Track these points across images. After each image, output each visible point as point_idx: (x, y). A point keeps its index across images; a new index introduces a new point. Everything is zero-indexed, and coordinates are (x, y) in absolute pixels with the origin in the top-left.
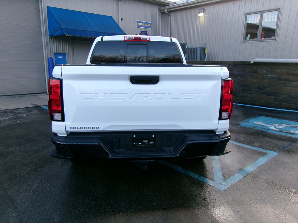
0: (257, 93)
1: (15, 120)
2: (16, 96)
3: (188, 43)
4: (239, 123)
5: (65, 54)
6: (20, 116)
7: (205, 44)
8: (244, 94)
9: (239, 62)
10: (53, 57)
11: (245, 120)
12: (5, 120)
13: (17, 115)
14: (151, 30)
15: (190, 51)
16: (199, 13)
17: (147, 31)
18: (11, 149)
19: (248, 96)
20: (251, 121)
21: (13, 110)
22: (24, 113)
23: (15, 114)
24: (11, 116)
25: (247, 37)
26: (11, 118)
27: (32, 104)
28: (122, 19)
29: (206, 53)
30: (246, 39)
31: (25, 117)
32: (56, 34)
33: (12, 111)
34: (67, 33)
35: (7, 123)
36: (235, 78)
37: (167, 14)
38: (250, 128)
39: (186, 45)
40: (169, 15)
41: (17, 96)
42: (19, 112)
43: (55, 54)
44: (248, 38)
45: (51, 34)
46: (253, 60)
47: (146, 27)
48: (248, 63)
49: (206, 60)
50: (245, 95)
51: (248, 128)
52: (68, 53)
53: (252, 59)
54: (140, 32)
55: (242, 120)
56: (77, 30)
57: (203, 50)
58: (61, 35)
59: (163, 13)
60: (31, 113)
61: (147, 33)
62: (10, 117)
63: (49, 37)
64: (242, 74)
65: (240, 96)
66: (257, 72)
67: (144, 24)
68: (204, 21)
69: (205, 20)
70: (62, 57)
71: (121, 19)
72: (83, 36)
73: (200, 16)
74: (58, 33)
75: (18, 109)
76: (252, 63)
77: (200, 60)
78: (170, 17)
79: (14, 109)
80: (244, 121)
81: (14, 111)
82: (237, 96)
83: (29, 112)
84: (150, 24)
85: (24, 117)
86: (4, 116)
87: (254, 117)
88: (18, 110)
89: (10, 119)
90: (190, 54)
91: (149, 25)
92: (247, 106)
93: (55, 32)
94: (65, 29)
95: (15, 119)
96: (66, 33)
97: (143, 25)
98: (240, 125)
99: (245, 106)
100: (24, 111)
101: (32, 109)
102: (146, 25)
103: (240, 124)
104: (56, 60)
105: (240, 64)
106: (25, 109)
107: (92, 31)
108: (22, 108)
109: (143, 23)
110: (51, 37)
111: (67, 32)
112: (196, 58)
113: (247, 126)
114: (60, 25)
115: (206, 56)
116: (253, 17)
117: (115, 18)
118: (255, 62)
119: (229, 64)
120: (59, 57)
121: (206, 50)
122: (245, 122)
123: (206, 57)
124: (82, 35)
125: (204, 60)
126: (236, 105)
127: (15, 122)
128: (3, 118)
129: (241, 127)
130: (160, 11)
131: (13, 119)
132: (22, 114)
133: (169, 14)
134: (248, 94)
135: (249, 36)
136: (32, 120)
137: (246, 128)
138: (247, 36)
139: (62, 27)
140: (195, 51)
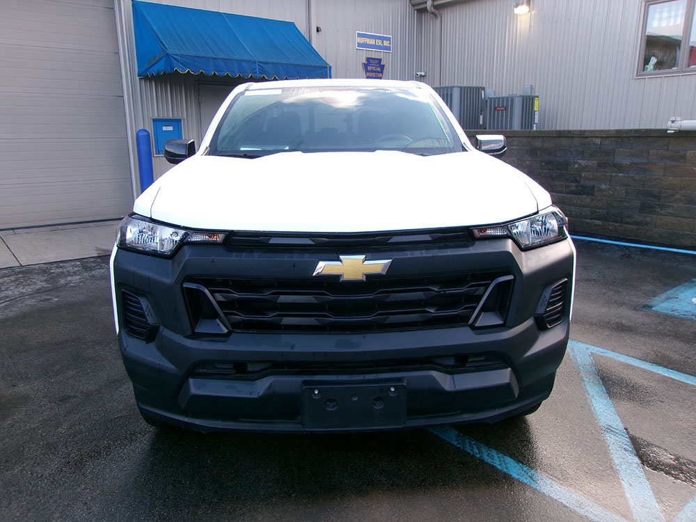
0: (685, 215)
1: (48, 295)
2: (60, 227)
3: (486, 84)
4: (649, 304)
5: (179, 121)
6: (62, 281)
7: (532, 86)
8: (645, 217)
9: (632, 130)
10: (150, 128)
11: (663, 293)
12: (22, 295)
13: (56, 279)
14: (391, 54)
15: (494, 105)
16: (517, 6)
17: (381, 57)
18: (22, 388)
19: (658, 221)
20: (681, 296)
21: (46, 266)
22: (75, 273)
23: (51, 279)
24: (40, 283)
25: (648, 64)
26: (39, 289)
27: (97, 249)
28: (318, 30)
29: (536, 109)
30: (644, 70)
31: (75, 286)
32: (154, 71)
33: (44, 270)
34: (182, 67)
35: (26, 305)
36: (620, 175)
37: (433, 13)
38: (687, 319)
39: (483, 92)
40: (436, 16)
41: (64, 227)
42: (62, 273)
43: (154, 120)
44: (650, 66)
45: (143, 70)
46: (673, 125)
47: (379, 47)
48: (661, 135)
49: (535, 129)
50: (648, 219)
51: (682, 319)
52: (185, 117)
53: (673, 122)
54: (364, 62)
55: (654, 294)
56: (208, 58)
57: (528, 102)
58: (167, 72)
59: (422, 11)
60: (91, 274)
61: (382, 64)
62: (37, 287)
63: (138, 78)
64: (640, 164)
65: (636, 223)
66: (684, 158)
67: (374, 41)
68: (530, 26)
69: (532, 25)
70: (171, 128)
71: (317, 28)
72: (221, 74)
73: (517, 15)
74: (160, 67)
75: (62, 262)
76: (670, 133)
77: (522, 128)
78: (439, 20)
79: (51, 263)
80: (664, 296)
81: (51, 268)
82: (627, 223)
83: (86, 271)
84: (388, 39)
85: (71, 286)
86: (23, 282)
87: (686, 284)
88: (61, 267)
89: (38, 291)
90: (494, 114)
91: (386, 43)
92: (658, 250)
93: (153, 65)
94: (177, 55)
95: (50, 290)
96: (180, 65)
97: (372, 42)
98: (654, 309)
99: (649, 249)
100: (76, 269)
101: (94, 262)
102: (379, 42)
103: (652, 307)
104: (156, 135)
105: (635, 137)
106: (79, 263)
107: (243, 61)
108: (71, 261)
109: (370, 38)
110: (144, 77)
111: (181, 63)
112: (511, 124)
113: (676, 314)
114: (164, 46)
115: (536, 117)
116: (658, 10)
117: (302, 28)
118: (682, 129)
119: (602, 137)
120: (164, 128)
121: (536, 103)
122: (668, 298)
123: (536, 121)
124: (219, 71)
125: (532, 127)
126: (625, 246)
127: (48, 300)
128: (21, 289)
129: (658, 315)
130: (413, 5)
131: (43, 292)
132: (69, 278)
133: (437, 12)
134: (658, 217)
135: (653, 60)
136: (91, 294)
137: (674, 317)
138: (647, 61)
139: (169, 52)
140: (507, 105)
